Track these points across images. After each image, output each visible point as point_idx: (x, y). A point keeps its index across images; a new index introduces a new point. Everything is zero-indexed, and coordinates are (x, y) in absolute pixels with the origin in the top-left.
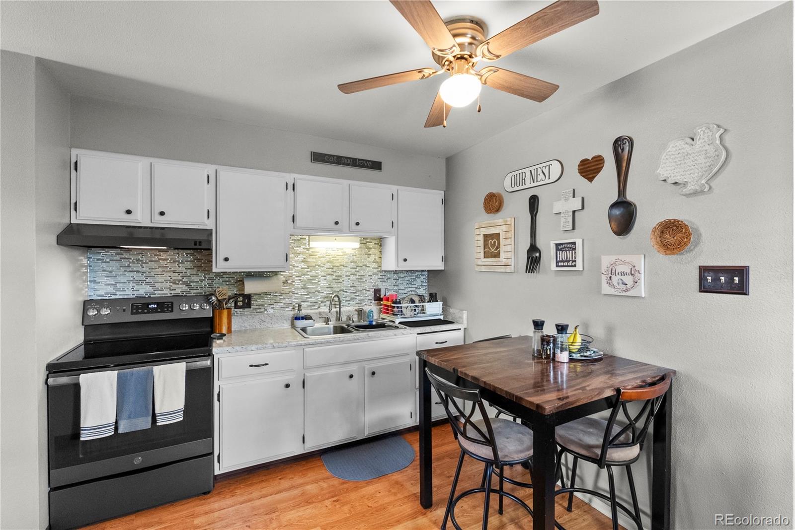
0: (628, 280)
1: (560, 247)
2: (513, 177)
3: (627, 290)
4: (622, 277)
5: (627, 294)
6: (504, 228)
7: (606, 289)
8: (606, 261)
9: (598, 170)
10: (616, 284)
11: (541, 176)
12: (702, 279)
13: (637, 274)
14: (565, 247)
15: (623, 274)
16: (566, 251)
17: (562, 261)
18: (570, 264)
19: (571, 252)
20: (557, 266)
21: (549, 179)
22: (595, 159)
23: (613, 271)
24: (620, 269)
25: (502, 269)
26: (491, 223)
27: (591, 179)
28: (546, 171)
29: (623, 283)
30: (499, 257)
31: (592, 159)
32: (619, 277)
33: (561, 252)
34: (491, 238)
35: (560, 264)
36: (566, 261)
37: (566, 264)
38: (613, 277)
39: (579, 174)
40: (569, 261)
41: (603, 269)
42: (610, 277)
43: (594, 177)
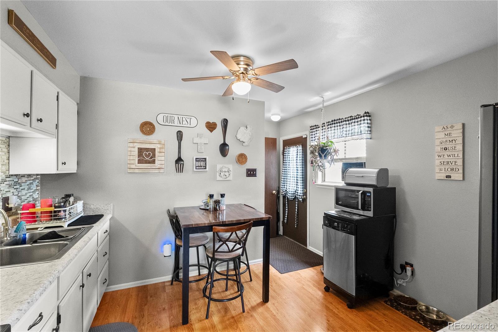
0: (227, 174)
1: (197, 160)
2: (165, 117)
3: (226, 178)
4: (225, 173)
5: (227, 179)
6: (159, 146)
7: (219, 178)
8: (219, 167)
9: (215, 128)
10: (222, 176)
11: (185, 122)
12: (247, 173)
13: (230, 172)
14: (199, 160)
15: (225, 172)
16: (200, 162)
17: (198, 167)
18: (202, 168)
19: (202, 162)
20: (196, 169)
21: (190, 125)
22: (213, 124)
23: (221, 171)
24: (224, 170)
25: (157, 171)
26: (147, 141)
27: (211, 131)
28: (188, 121)
29: (225, 175)
30: (155, 163)
31: (212, 123)
32: (224, 173)
33: (198, 162)
34: (145, 151)
35: (197, 168)
36: (200, 166)
37: (200, 168)
38: (221, 173)
39: (206, 128)
40: (201, 167)
41: (218, 170)
42: (220, 173)
43: (213, 131)
